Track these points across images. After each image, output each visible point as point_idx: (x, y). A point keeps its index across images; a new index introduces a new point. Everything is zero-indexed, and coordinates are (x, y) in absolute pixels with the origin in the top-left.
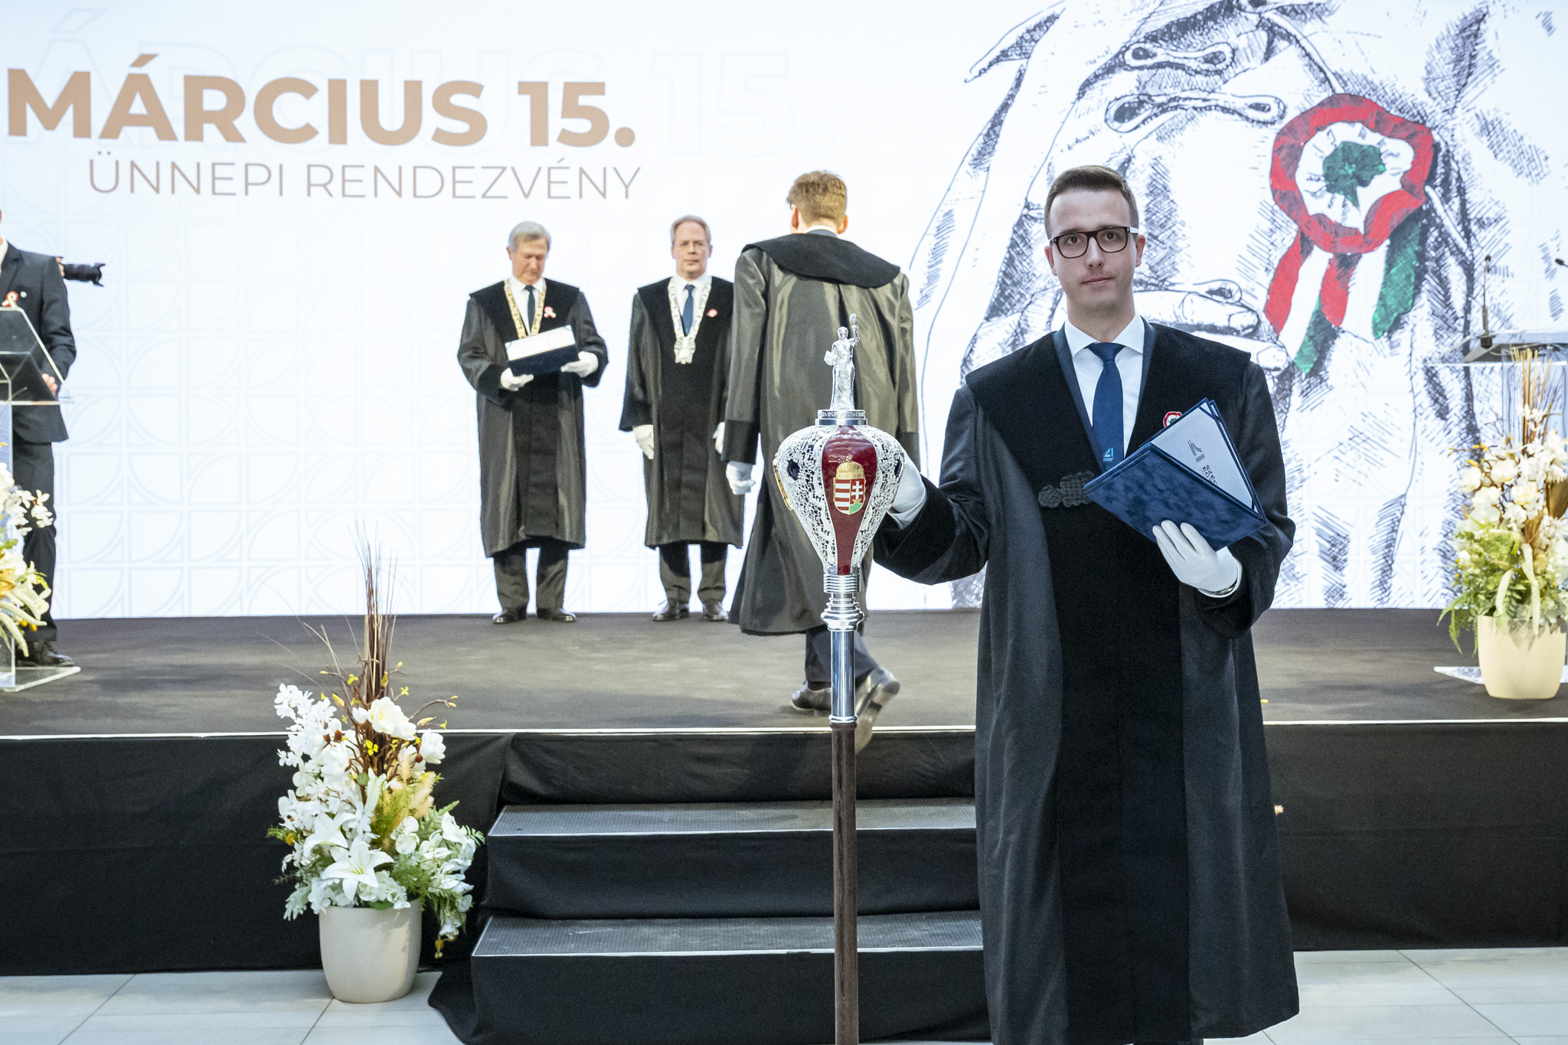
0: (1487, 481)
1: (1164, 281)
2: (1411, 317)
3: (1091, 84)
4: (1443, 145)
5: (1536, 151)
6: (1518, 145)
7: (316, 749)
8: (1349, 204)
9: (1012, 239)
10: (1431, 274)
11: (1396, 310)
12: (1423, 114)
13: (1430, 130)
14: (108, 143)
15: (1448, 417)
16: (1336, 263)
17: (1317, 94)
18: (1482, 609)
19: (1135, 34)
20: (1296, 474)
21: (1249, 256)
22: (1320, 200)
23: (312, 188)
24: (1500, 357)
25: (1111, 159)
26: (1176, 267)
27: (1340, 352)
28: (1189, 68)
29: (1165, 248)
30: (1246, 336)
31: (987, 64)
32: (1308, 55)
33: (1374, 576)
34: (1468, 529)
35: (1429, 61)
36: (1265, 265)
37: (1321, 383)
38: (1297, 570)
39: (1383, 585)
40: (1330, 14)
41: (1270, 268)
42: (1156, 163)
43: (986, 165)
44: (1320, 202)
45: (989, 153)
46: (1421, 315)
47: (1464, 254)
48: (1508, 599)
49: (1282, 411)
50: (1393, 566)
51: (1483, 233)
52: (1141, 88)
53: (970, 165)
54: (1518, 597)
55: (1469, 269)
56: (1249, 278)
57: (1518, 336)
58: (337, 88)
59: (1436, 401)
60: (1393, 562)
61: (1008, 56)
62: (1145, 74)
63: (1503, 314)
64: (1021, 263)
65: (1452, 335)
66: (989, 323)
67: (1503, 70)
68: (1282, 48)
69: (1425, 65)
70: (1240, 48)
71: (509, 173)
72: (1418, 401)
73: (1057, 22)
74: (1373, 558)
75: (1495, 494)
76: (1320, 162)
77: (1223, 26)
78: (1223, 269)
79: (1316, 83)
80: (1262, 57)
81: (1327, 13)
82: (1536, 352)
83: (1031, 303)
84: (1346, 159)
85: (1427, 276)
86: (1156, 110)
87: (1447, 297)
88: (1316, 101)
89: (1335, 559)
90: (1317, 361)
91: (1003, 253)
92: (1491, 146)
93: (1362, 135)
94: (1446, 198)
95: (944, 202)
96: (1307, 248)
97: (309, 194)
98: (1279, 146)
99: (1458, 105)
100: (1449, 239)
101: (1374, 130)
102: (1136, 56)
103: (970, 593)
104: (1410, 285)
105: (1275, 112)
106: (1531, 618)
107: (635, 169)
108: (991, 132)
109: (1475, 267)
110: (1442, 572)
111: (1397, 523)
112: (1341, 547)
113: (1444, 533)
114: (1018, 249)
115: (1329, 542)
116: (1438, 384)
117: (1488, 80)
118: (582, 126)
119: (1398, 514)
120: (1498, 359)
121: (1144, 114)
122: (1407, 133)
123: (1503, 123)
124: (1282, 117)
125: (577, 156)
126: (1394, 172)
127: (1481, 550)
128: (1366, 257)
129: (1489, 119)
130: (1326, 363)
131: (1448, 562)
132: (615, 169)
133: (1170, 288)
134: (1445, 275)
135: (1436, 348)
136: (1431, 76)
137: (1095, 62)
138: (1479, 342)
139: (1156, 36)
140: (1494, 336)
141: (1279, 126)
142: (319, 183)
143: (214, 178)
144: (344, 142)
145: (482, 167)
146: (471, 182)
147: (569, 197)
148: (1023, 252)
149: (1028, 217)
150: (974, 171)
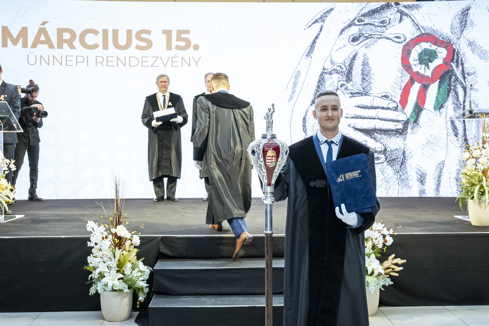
0: (471, 156)
1: (367, 93)
2: (446, 104)
3: (344, 30)
4: (456, 49)
5: (486, 51)
6: (480, 49)
7: (99, 241)
8: (426, 68)
9: (319, 79)
10: (453, 91)
11: (441, 102)
12: (450, 40)
13: (452, 45)
14: (33, 49)
15: (458, 136)
16: (422, 87)
17: (416, 33)
18: (470, 197)
19: (358, 14)
20: (409, 154)
21: (394, 85)
22: (417, 67)
23: (97, 64)
24: (475, 117)
25: (350, 54)
26: (371, 88)
27: (423, 115)
28: (375, 25)
29: (368, 82)
30: (393, 110)
31: (311, 24)
32: (413, 21)
33: (434, 187)
34: (465, 172)
35: (452, 22)
36: (400, 88)
37: (417, 125)
38: (410, 185)
39: (437, 190)
40: (420, 8)
41: (401, 89)
42: (365, 55)
43: (311, 56)
44: (417, 68)
45: (312, 52)
46: (450, 104)
47: (463, 84)
48: (478, 194)
49: (405, 134)
50: (441, 184)
51: (469, 77)
52: (360, 32)
53: (306, 56)
54: (481, 193)
55: (465, 89)
56: (394, 92)
57: (480, 110)
58: (105, 32)
59: (454, 131)
60: (440, 182)
61: (318, 21)
62: (361, 27)
63: (476, 103)
65: (459, 110)
66: (312, 106)
67: (476, 25)
68: (405, 19)
69: (451, 24)
70: (392, 19)
71: (159, 59)
72: (448, 131)
73: (333, 10)
74: (434, 181)
75: (474, 160)
76: (417, 55)
77: (386, 12)
78: (387, 89)
79: (416, 30)
80: (399, 22)
81: (419, 7)
82: (487, 115)
84: (425, 54)
85: (451, 91)
86: (365, 38)
87: (458, 98)
88: (416, 35)
89: (422, 181)
90: (416, 118)
91: (316, 84)
92: (472, 50)
93: (431, 47)
94: (457, 66)
95: (297, 68)
96: (413, 82)
97: (96, 66)
98: (404, 50)
99: (461, 36)
100: (458, 79)
101: (434, 45)
102: (358, 21)
104: (446, 94)
105: (403, 39)
106: (485, 200)
107: (199, 58)
108: (312, 45)
109: (467, 88)
110: (456, 185)
111: (442, 170)
112: (424, 177)
113: (457, 173)
114: (321, 83)
115: (420, 176)
116: (455, 126)
117: (471, 29)
118: (183, 44)
119: (442, 167)
120: (474, 117)
121: (361, 40)
122: (445, 45)
123: (475, 42)
124: (405, 41)
125: (181, 53)
126: (441, 58)
127: (469, 178)
128: (432, 85)
129: (471, 41)
130: (419, 119)
131: (458, 182)
132: (193, 57)
133: (369, 95)
134: (457, 91)
135: (454, 114)
136: (453, 27)
137: (345, 23)
138: (468, 112)
139: (365, 15)
140: (473, 110)
141: (404, 43)
142: (99, 62)
143: (66, 61)
144: (107, 49)
145: (151, 57)
146: (148, 61)
147: (178, 66)
148: (323, 84)
149: (324, 72)
150: (307, 58)
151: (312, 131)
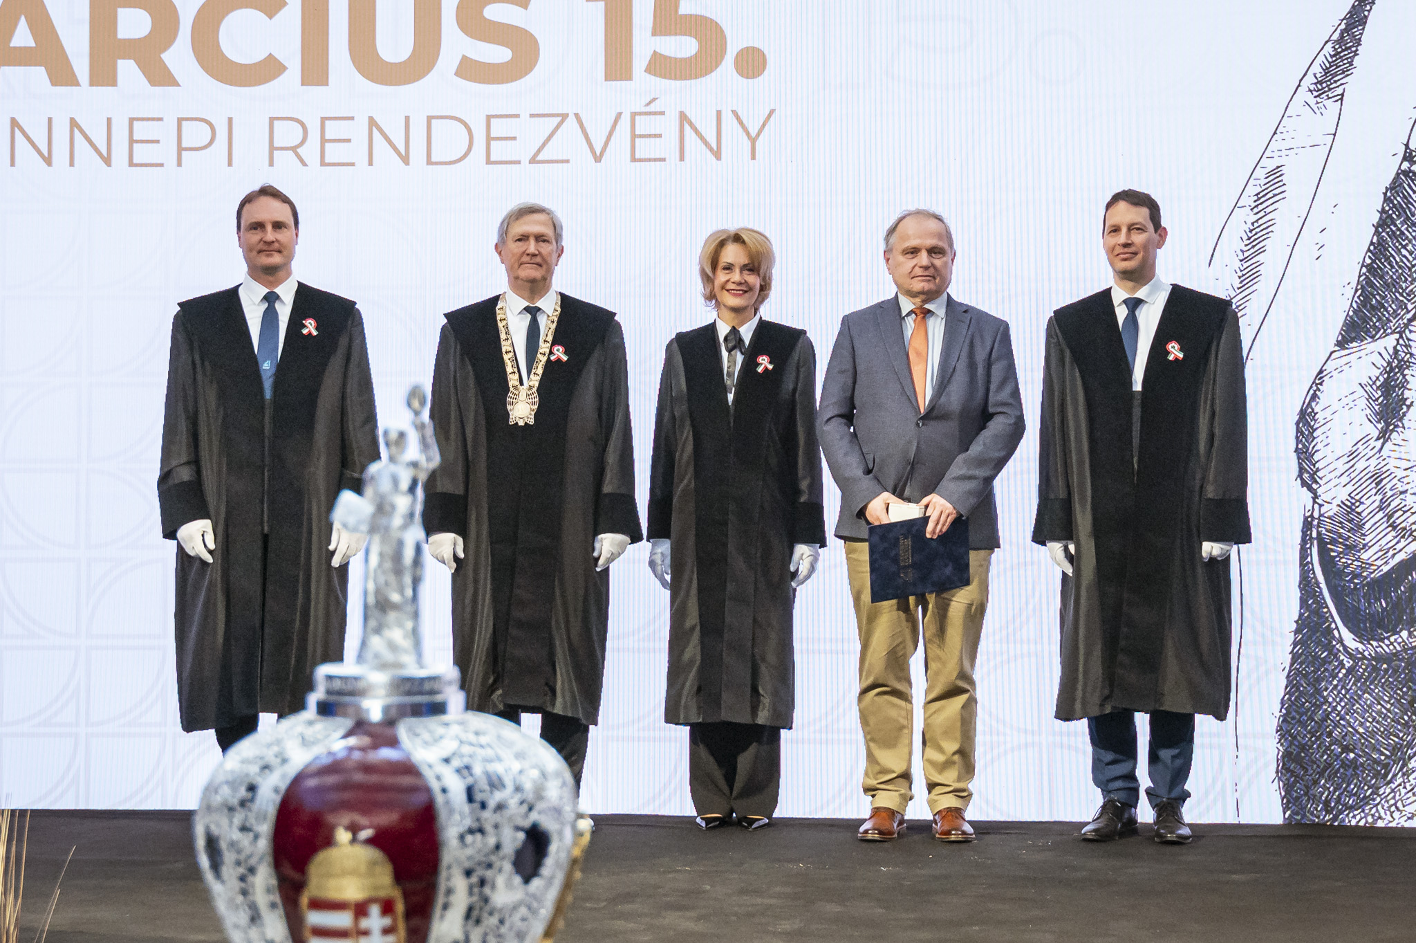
9: (1383, 211)
23: (276, 154)
43: (1339, 91)
45: (1345, 71)
53: (1311, 91)
58: (315, 1)
64: (1399, 252)
66: (1346, 352)
71: (571, 121)
91: (1366, 235)
95: (1268, 154)
97: (271, 164)
103: (1315, 799)
107: (767, 113)
108: (1345, 36)
114: (1393, 229)
118: (683, 47)
125: (677, 95)
132: (735, 113)
142: (288, 145)
143: (132, 141)
144: (326, 84)
145: (532, 116)
146: (514, 138)
147: (664, 160)
148: (1402, 233)
149: (1411, 174)
150: (1317, 103)
151: (1345, 479)
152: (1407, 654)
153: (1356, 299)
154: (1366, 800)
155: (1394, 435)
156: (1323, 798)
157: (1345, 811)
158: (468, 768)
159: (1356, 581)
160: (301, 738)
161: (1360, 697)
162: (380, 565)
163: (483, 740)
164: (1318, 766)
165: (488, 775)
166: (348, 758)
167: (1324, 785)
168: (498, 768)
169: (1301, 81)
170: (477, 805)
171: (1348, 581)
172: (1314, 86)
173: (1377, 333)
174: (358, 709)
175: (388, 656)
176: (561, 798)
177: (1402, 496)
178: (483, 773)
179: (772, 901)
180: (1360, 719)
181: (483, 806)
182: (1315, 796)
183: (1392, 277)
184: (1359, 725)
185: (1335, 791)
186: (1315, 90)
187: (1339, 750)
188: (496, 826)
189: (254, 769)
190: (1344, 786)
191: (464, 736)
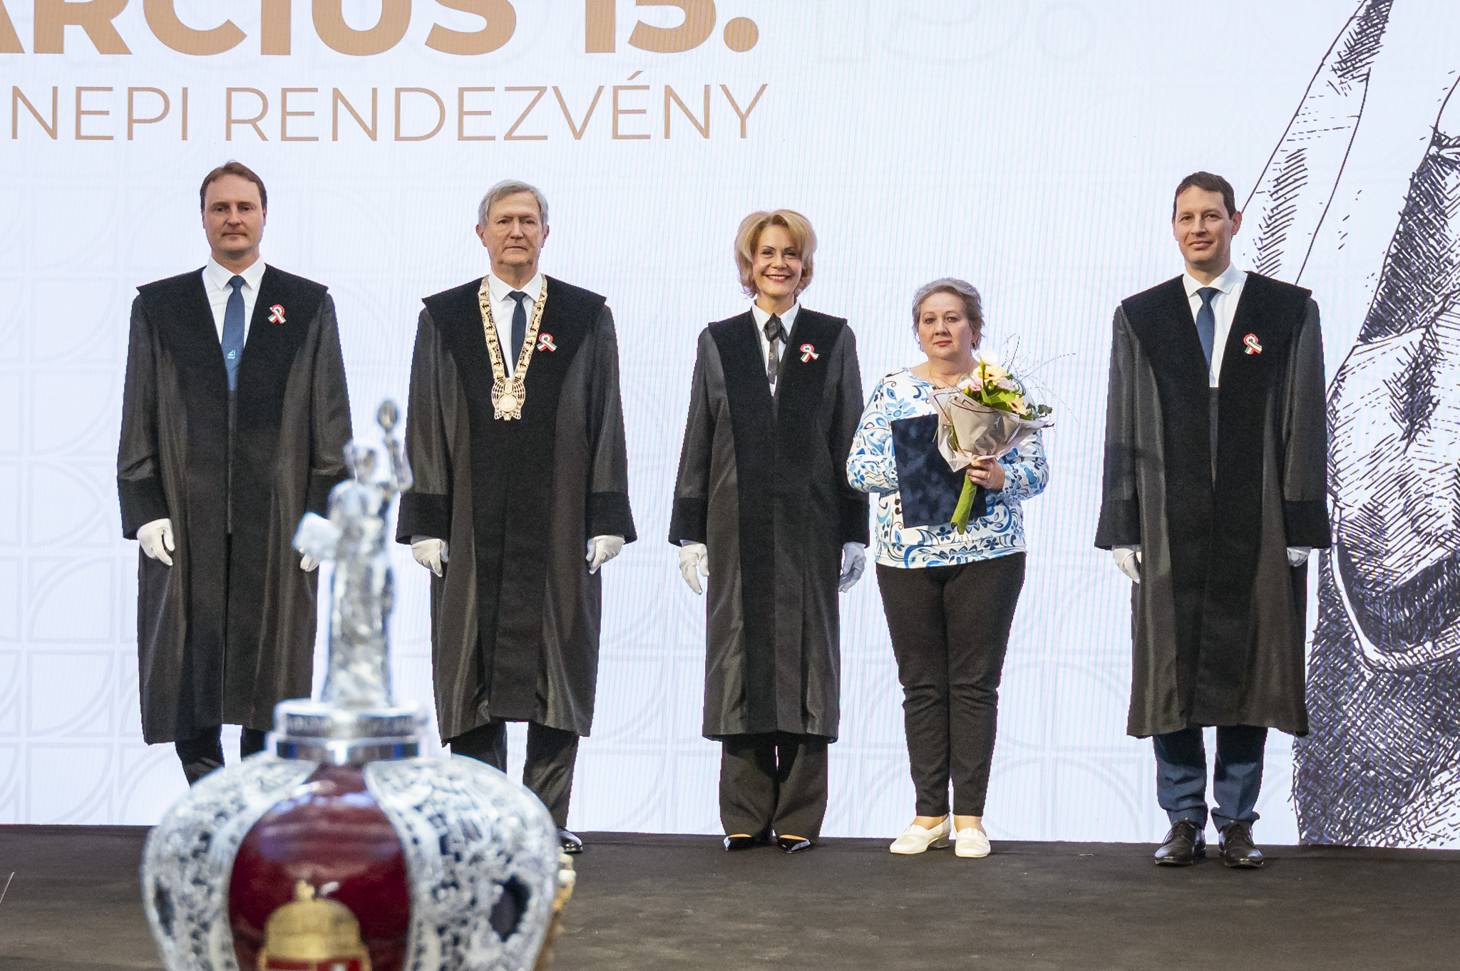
9: (1410, 198)
23: (233, 127)
43: (1365, 70)
45: (1371, 49)
53: (1334, 70)
64: (1426, 241)
66: (1369, 347)
71: (550, 95)
83: (1443, 310)
91: (1392, 223)
95: (1289, 136)
97: (228, 138)
103: (1332, 819)
107: (758, 88)
114: (1421, 217)
118: (671, 17)
125: (663, 68)
132: (724, 87)
142: (247, 118)
143: (79, 113)
144: (288, 53)
145: (508, 89)
146: (489, 113)
147: (648, 137)
148: (1430, 221)
149: (1439, 159)
150: (1342, 83)
152: (1431, 666)
153: (1380, 291)
154: (1387, 821)
155: (1420, 435)
156: (1341, 818)
157: (1365, 831)
158: (440, 816)
159: (1378, 589)
160: (259, 784)
161: (1381, 711)
162: (347, 595)
163: (458, 785)
164: (1337, 785)
165: (463, 823)
166: (311, 805)
167: (1342, 804)
168: (474, 816)
169: (1324, 59)
170: (450, 857)
171: (1369, 589)
172: (1338, 65)
173: (1402, 328)
174: (324, 751)
175: (355, 693)
176: (542, 848)
177: (1427, 500)
178: (458, 821)
179: (760, 926)
180: (1381, 734)
181: (458, 857)
182: (1333, 815)
183: (1418, 268)
184: (1380, 740)
185: (1354, 810)
186: (1339, 69)
187: (1359, 767)
188: (472, 880)
189: (208, 816)
190: (1364, 805)
191: (436, 782)
